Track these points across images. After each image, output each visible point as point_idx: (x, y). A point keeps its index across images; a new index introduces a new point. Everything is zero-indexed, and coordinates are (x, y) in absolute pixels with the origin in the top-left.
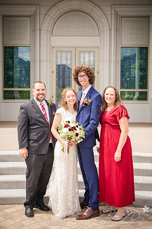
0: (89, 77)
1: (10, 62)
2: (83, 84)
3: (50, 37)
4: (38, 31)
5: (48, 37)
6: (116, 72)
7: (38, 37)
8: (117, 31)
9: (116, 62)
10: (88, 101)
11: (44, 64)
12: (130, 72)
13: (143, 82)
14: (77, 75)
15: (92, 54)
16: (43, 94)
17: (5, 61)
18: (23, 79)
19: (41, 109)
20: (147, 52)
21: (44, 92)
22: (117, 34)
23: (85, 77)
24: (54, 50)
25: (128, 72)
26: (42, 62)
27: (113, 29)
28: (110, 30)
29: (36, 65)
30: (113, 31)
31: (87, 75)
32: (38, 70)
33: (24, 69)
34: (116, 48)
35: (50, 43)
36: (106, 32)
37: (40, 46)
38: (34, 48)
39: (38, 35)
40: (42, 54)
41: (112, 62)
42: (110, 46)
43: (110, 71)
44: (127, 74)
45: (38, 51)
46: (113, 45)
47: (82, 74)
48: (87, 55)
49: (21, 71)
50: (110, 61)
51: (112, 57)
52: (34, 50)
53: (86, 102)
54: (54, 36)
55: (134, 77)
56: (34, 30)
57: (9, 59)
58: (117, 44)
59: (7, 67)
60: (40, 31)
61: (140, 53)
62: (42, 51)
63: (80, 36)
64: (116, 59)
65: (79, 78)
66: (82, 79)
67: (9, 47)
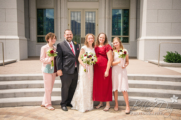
1: (41, 19)
3: (67, 3)
6: (109, 25)
7: (59, 3)
9: (109, 18)
11: (63, 20)
12: (118, 25)
13: (126, 31)
15: (94, 14)
17: (38, 18)
18: (49, 29)
19: (70, 46)
20: (129, 12)
21: (71, 36)
22: (109, 1)
24: (70, 11)
25: (116, 25)
29: (58, 20)
32: (59, 24)
33: (50, 23)
34: (109, 10)
35: (67, 6)
37: (60, 8)
38: (57, 9)
39: (59, 1)
40: (62, 13)
41: (107, 19)
42: (105, 8)
43: (105, 24)
45: (59, 11)
46: (107, 8)
48: (90, 14)
49: (48, 25)
50: (105, 18)
51: (107, 15)
52: (57, 11)
54: (69, 2)
55: (120, 28)
57: (40, 17)
58: (109, 7)
59: (39, 22)
61: (124, 12)
62: (62, 11)
63: (86, 2)
64: (109, 16)
67: (40, 9)
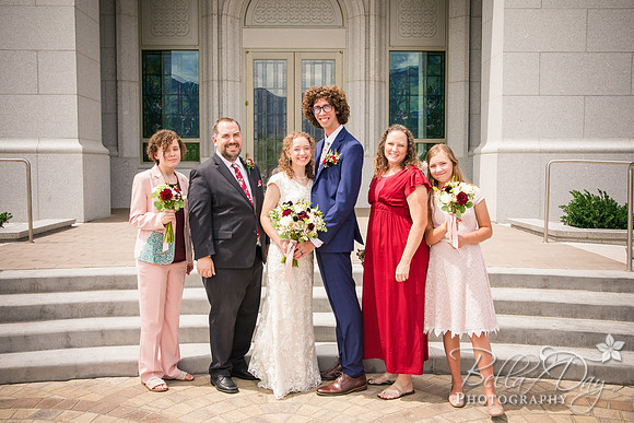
0: (336, 109)
1: (156, 84)
2: (326, 123)
3: (241, 31)
4: (215, 17)
5: (237, 28)
6: (380, 104)
7: (215, 30)
8: (381, 17)
9: (380, 81)
10: (334, 158)
11: (228, 87)
12: (408, 102)
13: (435, 123)
14: (312, 106)
15: (329, 66)
16: (237, 145)
17: (144, 80)
18: (183, 118)
20: (443, 61)
21: (238, 139)
22: (380, 24)
23: (328, 110)
24: (250, 57)
25: (404, 103)
26: (225, 83)
27: (372, 12)
28: (367, 16)
29: (210, 88)
30: (372, 18)
31: (332, 104)
32: (216, 100)
33: (185, 98)
34: (380, 53)
35: (241, 43)
36: (358, 18)
37: (219, 49)
38: (207, 53)
39: (215, 25)
40: (224, 65)
41: (372, 83)
42: (367, 48)
43: (367, 101)
44: (402, 107)
45: (215, 58)
46: (372, 47)
47: (322, 102)
48: (318, 67)
49: (180, 102)
50: (367, 81)
51: (372, 73)
52: (207, 58)
53: (331, 160)
54: (248, 27)
55: (416, 114)
56: (205, 16)
57: (154, 78)
58: (380, 44)
59: (149, 93)
60: (220, 17)
61: (429, 62)
62: (224, 59)
63: (303, 27)
64: (380, 76)
65: (316, 112)
66: (322, 113)
67: (153, 52)
